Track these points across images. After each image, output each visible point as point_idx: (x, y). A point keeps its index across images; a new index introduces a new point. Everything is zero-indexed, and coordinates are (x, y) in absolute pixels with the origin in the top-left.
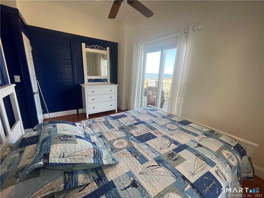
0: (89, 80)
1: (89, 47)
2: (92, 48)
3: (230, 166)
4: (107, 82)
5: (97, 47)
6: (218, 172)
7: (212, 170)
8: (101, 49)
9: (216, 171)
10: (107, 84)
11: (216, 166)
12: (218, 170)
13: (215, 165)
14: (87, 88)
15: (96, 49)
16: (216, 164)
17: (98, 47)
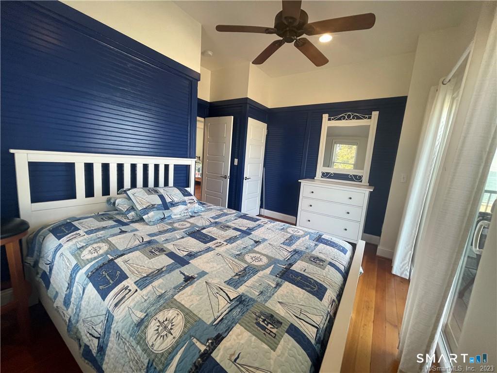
0: (323, 174)
1: (334, 118)
2: (340, 119)
3: (142, 321)
4: (361, 182)
5: (349, 117)
6: (127, 291)
7: (129, 283)
8: (358, 118)
9: (128, 287)
10: (359, 186)
11: (138, 290)
12: (130, 290)
13: (138, 287)
14: (305, 184)
15: (346, 119)
16: (141, 290)
17: (352, 114)
